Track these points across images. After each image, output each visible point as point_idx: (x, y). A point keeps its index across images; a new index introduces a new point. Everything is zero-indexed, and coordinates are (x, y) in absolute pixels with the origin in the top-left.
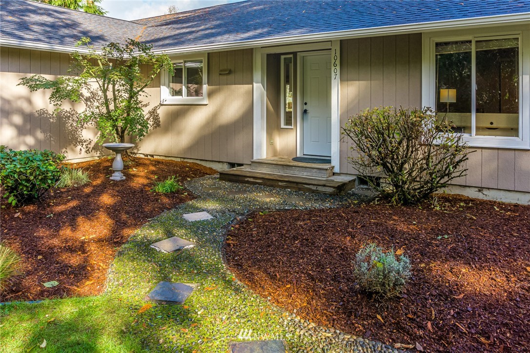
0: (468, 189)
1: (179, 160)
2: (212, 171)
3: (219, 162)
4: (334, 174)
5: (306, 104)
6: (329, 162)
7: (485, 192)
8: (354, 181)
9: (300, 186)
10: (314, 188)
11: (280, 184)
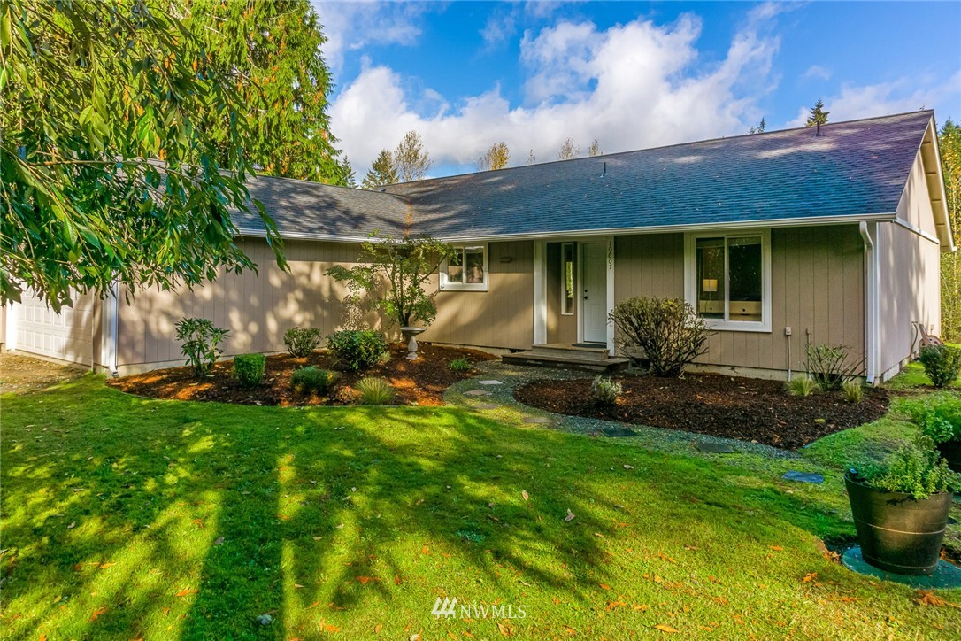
0: (723, 368)
1: (458, 347)
2: (493, 357)
3: (500, 348)
4: (609, 357)
5: (586, 291)
6: (605, 347)
7: (737, 370)
8: (627, 363)
9: (576, 366)
10: (588, 368)
11: (558, 365)
